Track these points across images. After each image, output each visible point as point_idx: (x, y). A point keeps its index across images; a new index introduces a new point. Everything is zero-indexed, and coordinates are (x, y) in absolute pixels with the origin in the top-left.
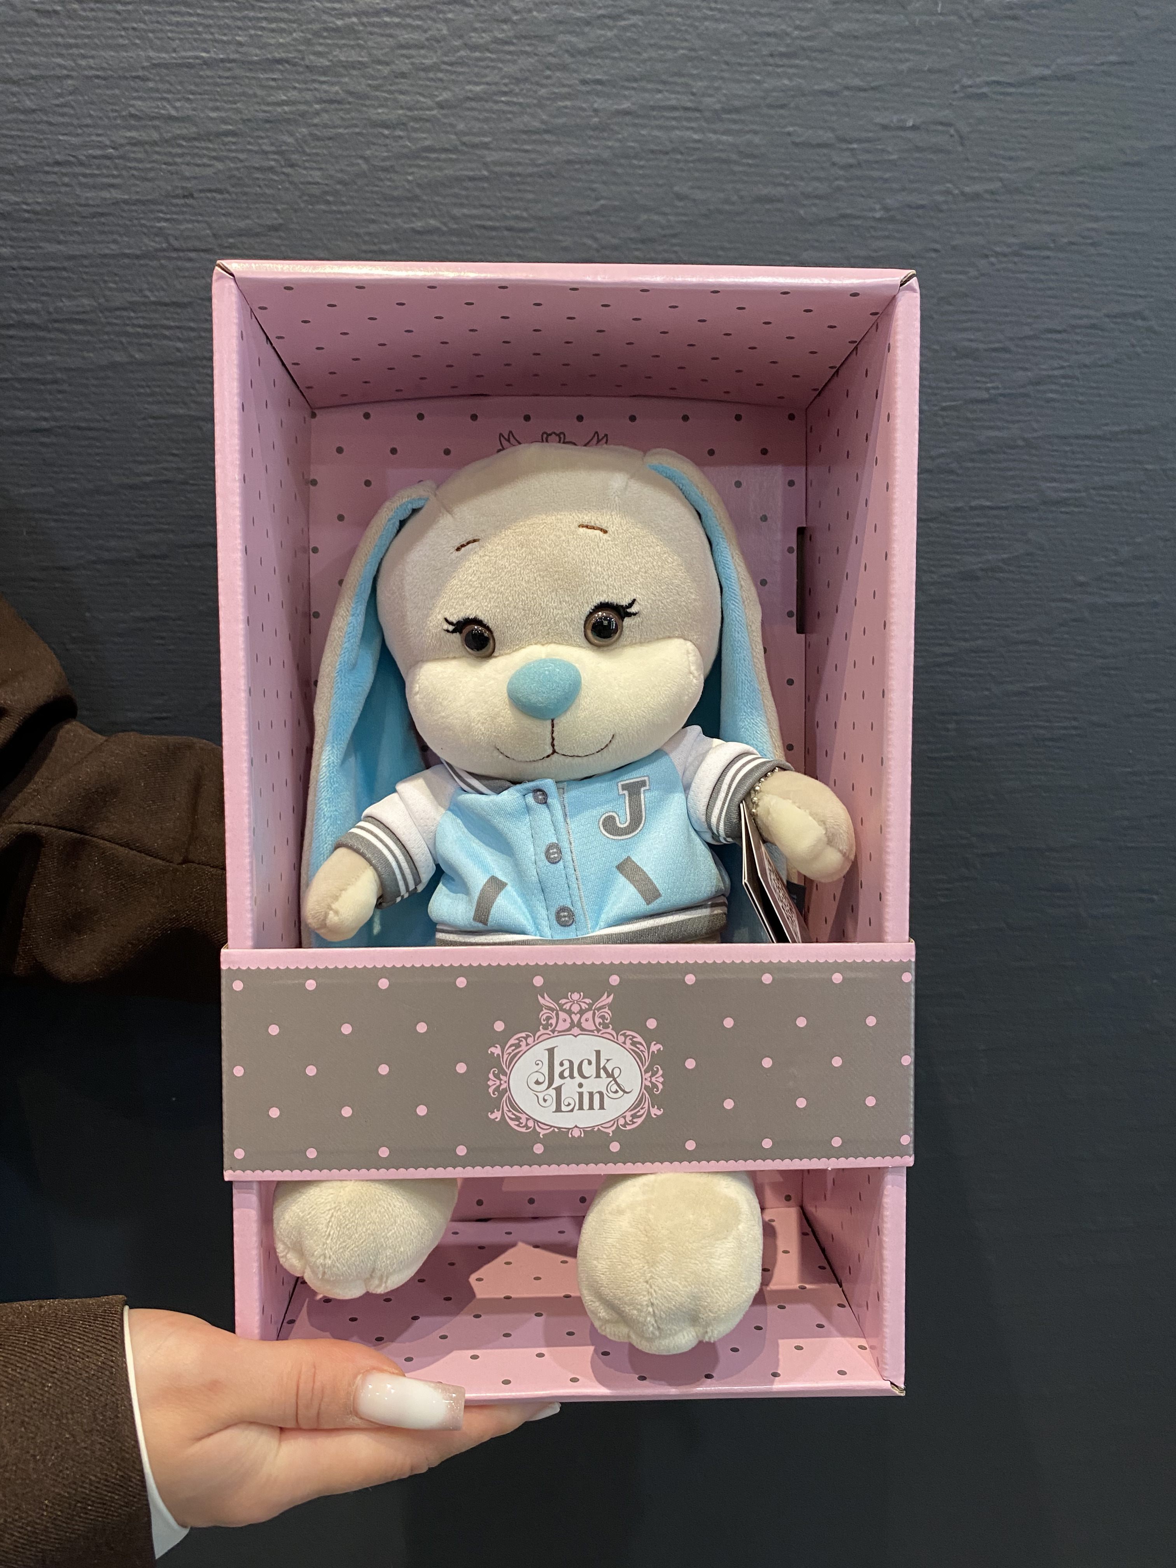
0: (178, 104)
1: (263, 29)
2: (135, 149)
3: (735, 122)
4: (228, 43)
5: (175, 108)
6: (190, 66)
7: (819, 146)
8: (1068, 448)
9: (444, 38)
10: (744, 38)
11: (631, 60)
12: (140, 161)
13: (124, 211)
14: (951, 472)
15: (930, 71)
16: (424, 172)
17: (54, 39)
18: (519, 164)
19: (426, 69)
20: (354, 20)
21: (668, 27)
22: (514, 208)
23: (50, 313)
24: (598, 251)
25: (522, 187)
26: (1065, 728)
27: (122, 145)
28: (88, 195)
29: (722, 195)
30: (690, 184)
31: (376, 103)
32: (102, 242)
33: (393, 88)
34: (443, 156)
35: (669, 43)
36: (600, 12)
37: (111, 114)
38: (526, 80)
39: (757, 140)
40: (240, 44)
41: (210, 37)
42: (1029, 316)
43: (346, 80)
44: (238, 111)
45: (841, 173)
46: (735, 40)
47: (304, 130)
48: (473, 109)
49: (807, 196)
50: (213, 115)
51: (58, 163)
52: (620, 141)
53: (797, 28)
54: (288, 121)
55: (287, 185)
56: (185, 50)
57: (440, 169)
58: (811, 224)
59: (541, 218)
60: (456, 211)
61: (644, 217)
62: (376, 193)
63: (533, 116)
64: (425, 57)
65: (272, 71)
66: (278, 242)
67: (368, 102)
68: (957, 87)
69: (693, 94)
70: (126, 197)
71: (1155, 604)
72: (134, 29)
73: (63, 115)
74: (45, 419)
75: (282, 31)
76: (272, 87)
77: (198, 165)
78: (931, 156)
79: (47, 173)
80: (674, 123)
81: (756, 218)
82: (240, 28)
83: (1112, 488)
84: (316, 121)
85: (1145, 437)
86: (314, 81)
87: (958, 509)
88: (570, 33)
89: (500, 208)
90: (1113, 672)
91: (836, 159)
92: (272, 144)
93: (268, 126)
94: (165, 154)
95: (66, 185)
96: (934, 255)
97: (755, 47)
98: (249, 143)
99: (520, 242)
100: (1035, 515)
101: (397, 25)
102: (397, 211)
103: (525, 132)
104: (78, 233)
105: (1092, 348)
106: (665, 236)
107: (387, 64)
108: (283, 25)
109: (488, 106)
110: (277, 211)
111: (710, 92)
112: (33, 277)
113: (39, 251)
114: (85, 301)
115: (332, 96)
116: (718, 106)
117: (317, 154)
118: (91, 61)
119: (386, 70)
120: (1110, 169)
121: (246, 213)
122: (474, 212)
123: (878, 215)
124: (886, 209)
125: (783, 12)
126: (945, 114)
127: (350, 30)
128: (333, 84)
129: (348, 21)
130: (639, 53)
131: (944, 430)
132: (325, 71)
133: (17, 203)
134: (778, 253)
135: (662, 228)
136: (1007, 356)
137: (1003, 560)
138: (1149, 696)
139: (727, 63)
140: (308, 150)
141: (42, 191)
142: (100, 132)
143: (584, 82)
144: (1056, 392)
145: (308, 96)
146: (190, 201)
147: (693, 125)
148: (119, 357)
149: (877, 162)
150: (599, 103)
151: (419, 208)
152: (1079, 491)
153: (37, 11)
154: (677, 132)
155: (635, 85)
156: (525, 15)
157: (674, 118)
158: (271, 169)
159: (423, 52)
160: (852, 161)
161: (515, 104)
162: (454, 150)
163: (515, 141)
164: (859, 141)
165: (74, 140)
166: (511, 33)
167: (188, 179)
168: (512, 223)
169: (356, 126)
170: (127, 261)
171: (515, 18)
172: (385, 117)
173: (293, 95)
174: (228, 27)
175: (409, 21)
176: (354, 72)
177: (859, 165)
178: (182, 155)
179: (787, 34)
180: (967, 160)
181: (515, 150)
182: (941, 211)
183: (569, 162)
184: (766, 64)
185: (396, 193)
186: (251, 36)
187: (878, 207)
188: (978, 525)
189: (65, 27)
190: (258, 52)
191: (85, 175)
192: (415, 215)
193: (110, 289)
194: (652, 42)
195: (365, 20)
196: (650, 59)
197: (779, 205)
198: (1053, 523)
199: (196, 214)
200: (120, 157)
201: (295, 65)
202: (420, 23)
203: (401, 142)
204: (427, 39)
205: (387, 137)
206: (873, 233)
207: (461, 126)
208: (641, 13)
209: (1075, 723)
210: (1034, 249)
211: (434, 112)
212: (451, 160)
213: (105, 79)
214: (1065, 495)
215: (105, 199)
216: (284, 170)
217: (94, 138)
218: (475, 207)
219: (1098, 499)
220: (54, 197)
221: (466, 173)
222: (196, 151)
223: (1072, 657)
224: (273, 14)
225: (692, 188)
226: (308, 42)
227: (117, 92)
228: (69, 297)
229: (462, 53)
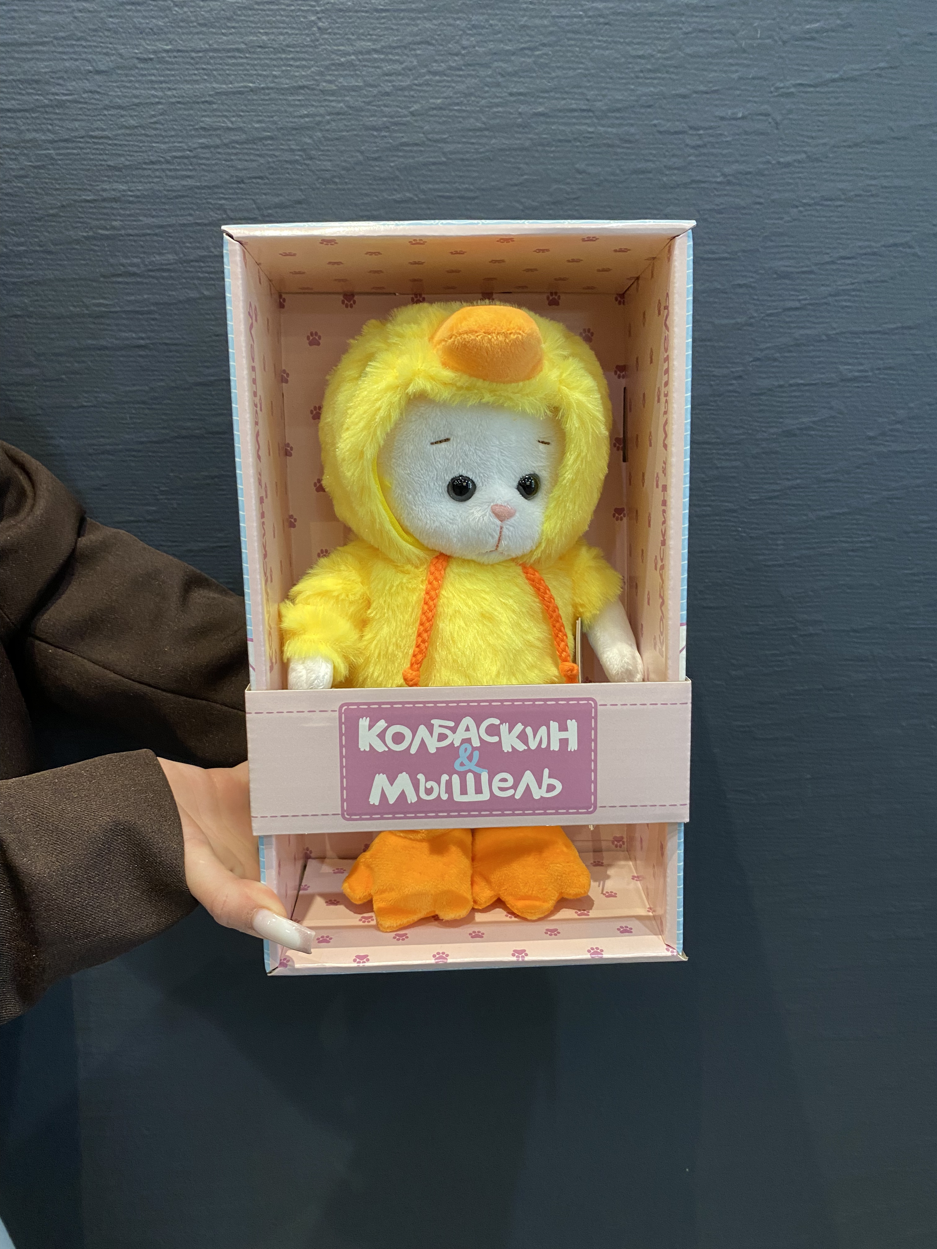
0: (234, 119)
1: (291, 65)
2: (205, 151)
3: (617, 118)
4: (267, 76)
5: (232, 122)
6: (241, 93)
7: (676, 133)
8: (858, 341)
9: (415, 68)
10: (623, 60)
11: (544, 78)
12: (208, 159)
13: (196, 193)
14: (775, 360)
15: (753, 78)
16: (402, 160)
17: (149, 78)
18: (468, 152)
19: (403, 89)
20: (353, 57)
21: (569, 54)
22: (464, 183)
23: (146, 265)
24: (523, 211)
25: (469, 168)
26: (862, 542)
27: (195, 149)
28: (173, 183)
29: (608, 169)
30: (586, 162)
31: (368, 114)
32: (182, 216)
33: (380, 103)
34: (415, 148)
35: (571, 65)
36: (523, 46)
37: (188, 128)
38: (471, 94)
39: (633, 130)
40: (275, 77)
41: (255, 72)
42: (829, 248)
43: (347, 98)
44: (275, 123)
45: (692, 151)
46: (617, 61)
47: (319, 134)
48: (436, 116)
49: (670, 168)
50: (257, 125)
51: (152, 163)
52: (537, 134)
53: (659, 51)
54: (308, 128)
55: (308, 172)
56: (238, 82)
57: (413, 157)
58: (672, 188)
59: (483, 190)
60: (423, 186)
61: (555, 186)
62: (369, 175)
63: (477, 119)
64: (401, 81)
65: (298, 94)
66: (303, 211)
67: (363, 114)
68: (772, 89)
69: (588, 100)
70: (198, 184)
71: (924, 451)
72: (203, 69)
73: (156, 129)
74: (143, 339)
75: (305, 66)
76: (297, 105)
77: (246, 161)
78: (756, 137)
79: (145, 169)
80: (574, 120)
81: (633, 185)
82: (275, 66)
83: (891, 368)
84: (328, 127)
85: (912, 331)
86: (325, 100)
87: (781, 386)
88: (502, 61)
89: (455, 183)
90: (895, 501)
91: (688, 141)
92: (297, 145)
93: (294, 132)
94: (225, 154)
95: (157, 177)
96: (758, 206)
97: (630, 66)
98: (282, 144)
99: (468, 207)
100: (836, 389)
101: (382, 60)
102: (383, 187)
103: (470, 130)
104: (165, 210)
105: (873, 269)
106: (569, 199)
107: (376, 86)
108: (304, 63)
109: (444, 112)
110: (301, 190)
111: (599, 98)
112: (135, 241)
113: (139, 223)
114: (170, 257)
115: (337, 110)
116: (604, 108)
117: (328, 150)
118: (174, 92)
119: (375, 91)
120: (883, 142)
121: (279, 192)
122: (437, 186)
123: (719, 180)
124: (724, 175)
125: (650, 41)
126: (766, 107)
127: (351, 64)
128: (339, 102)
129: (348, 58)
130: (549, 73)
131: (770, 330)
132: (333, 93)
133: (124, 191)
134: (649, 208)
135: (568, 193)
136: (813, 276)
137: (814, 422)
138: (921, 518)
139: (611, 78)
140: (322, 148)
141: (141, 182)
142: (180, 140)
143: (511, 94)
144: (849, 301)
145: (322, 110)
146: (242, 185)
147: (588, 121)
148: (193, 294)
149: (717, 143)
150: (522, 108)
151: (398, 185)
152: (866, 371)
153: (138, 58)
154: (577, 127)
155: (547, 95)
156: (470, 50)
157: (574, 117)
158: (297, 161)
159: (400, 78)
160: (699, 143)
161: (464, 111)
162: (423, 144)
163: (463, 136)
164: (705, 129)
165: (163, 146)
166: (462, 62)
167: (240, 170)
168: (463, 193)
169: (354, 130)
170: (199, 228)
171: (463, 52)
172: (375, 123)
173: (312, 110)
174: (268, 66)
175: (390, 56)
176: (353, 93)
177: (704, 146)
178: (236, 154)
179: (652, 56)
180: (781, 139)
181: (464, 143)
182: (763, 175)
183: (501, 150)
184: (637, 77)
185: (382, 175)
186: (283, 71)
187: (718, 174)
188: (795, 397)
189: (157, 69)
190: (288, 81)
191: (170, 170)
192: (395, 190)
193: (188, 248)
194: (559, 65)
195: (360, 57)
196: (557, 77)
197: (650, 175)
198: (849, 395)
199: (245, 194)
200: (194, 157)
201: (313, 89)
202: (397, 57)
203: (386, 140)
204: (403, 69)
205: (376, 137)
206: (717, 193)
207: (427, 127)
208: (550, 45)
209: (868, 538)
210: (831, 200)
211: (408, 119)
212: (421, 151)
213: (183, 104)
214: (857, 374)
215: (184, 186)
216: (306, 162)
217: (176, 144)
218: (437, 183)
219: (881, 376)
220: (148, 186)
221: (431, 160)
222: (245, 151)
223: (864, 490)
224: (298, 56)
225: (587, 165)
226: (321, 74)
227: (192, 112)
228: (160, 254)
229: (427, 77)
